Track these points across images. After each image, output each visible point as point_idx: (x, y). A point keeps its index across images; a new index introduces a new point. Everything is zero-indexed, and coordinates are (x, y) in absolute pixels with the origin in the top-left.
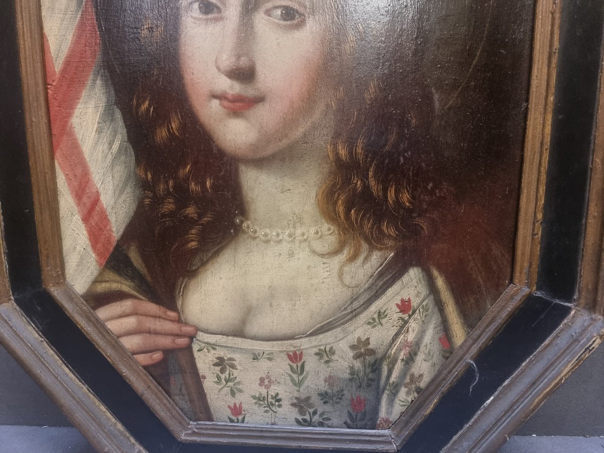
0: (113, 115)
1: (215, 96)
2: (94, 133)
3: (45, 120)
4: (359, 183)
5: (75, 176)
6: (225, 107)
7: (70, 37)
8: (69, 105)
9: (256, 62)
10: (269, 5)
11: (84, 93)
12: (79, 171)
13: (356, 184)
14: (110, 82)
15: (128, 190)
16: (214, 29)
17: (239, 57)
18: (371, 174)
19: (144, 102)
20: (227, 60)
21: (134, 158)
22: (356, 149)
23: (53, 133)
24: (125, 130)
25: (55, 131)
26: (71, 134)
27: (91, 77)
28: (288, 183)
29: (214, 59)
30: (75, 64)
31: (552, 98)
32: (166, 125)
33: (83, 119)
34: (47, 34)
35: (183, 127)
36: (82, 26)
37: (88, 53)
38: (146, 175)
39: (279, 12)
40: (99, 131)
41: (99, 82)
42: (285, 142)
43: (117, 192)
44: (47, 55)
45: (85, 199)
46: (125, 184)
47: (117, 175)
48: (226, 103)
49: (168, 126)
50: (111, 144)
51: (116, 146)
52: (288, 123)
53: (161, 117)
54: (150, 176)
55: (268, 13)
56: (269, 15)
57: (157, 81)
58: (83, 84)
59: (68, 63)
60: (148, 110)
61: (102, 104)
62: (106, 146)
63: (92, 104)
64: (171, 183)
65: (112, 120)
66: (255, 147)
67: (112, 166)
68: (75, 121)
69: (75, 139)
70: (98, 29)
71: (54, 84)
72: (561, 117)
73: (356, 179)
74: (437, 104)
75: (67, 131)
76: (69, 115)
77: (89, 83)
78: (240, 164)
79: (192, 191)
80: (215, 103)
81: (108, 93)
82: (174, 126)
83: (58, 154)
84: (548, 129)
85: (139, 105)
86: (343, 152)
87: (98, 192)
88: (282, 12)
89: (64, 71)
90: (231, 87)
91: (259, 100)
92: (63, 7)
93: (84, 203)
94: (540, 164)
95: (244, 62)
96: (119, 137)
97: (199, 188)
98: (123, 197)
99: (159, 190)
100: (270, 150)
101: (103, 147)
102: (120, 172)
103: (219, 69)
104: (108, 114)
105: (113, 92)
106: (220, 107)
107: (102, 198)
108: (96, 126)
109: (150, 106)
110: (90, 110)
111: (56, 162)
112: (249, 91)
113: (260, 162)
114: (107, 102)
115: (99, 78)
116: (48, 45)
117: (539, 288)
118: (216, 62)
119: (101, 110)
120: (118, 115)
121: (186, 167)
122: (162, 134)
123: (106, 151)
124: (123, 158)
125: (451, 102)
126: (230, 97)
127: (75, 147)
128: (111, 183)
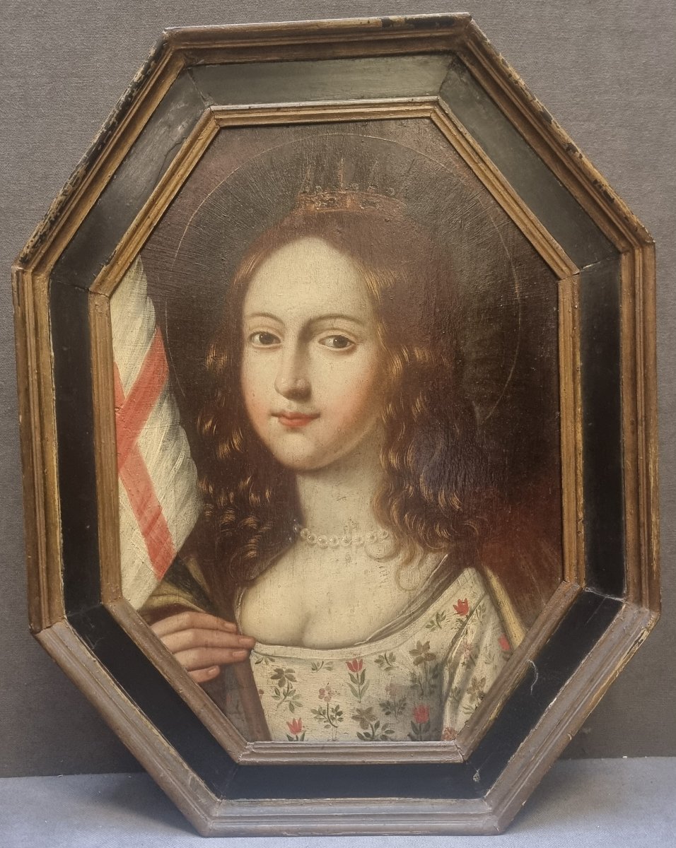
0: (177, 433)
1: (274, 415)
2: (158, 451)
3: (113, 442)
4: (411, 488)
5: (138, 491)
6: (283, 424)
7: (139, 366)
8: (135, 425)
9: (312, 384)
10: (323, 335)
11: (151, 415)
12: (142, 487)
13: (408, 489)
14: (175, 405)
15: (190, 503)
16: (274, 357)
17: (296, 380)
18: (421, 480)
19: (207, 422)
20: (285, 384)
21: (196, 473)
22: (406, 458)
23: (118, 452)
24: (189, 447)
25: (120, 450)
26: (136, 452)
27: (158, 401)
28: (344, 490)
29: (273, 382)
30: (144, 390)
31: (579, 410)
32: (228, 441)
33: (148, 438)
34: (117, 363)
35: (244, 443)
36: (151, 355)
37: (156, 380)
38: (208, 488)
39: (332, 341)
40: (164, 449)
41: (165, 405)
42: (340, 453)
43: (179, 506)
44: (116, 382)
45: (146, 513)
46: (187, 497)
47: (180, 490)
48: (284, 420)
49: (230, 443)
50: (174, 460)
51: (179, 462)
52: (342, 436)
53: (223, 434)
54: (211, 489)
55: (322, 342)
56: (324, 344)
57: (219, 403)
58: (149, 407)
59: (136, 389)
60: (211, 428)
61: (168, 424)
62: (170, 462)
63: (158, 424)
64: (232, 495)
65: (176, 439)
66: (312, 459)
67: (175, 481)
68: (140, 440)
69: (140, 457)
70: (167, 358)
71: (122, 407)
72: (590, 424)
73: (408, 485)
74: (478, 415)
75: (132, 449)
76: (135, 435)
77: (156, 405)
78: (298, 476)
79: (252, 502)
80: (275, 420)
81: (173, 415)
82: (235, 442)
83: (122, 472)
84: (580, 436)
85: (202, 425)
86: (394, 461)
87: (159, 506)
88: (334, 341)
89: (132, 396)
90: (290, 406)
91: (316, 416)
92: (134, 340)
93: (145, 518)
94: (576, 468)
95: (300, 384)
96: (183, 453)
97: (258, 499)
98: (185, 510)
99: (220, 503)
100: (326, 461)
101: (167, 463)
102: (182, 486)
103: (278, 391)
104: (173, 433)
105: (178, 413)
106: (279, 424)
107: (163, 512)
108: (160, 445)
109: (213, 425)
110: (156, 430)
111: (120, 479)
112: (306, 409)
113: (316, 472)
114: (173, 423)
115: (166, 401)
116: (118, 372)
117: (589, 585)
118: (275, 384)
119: (166, 429)
120: (183, 434)
121: (246, 479)
122: (224, 449)
123: (170, 467)
124: (186, 473)
125: (490, 414)
126: (289, 415)
127: (140, 464)
128: (173, 497)
